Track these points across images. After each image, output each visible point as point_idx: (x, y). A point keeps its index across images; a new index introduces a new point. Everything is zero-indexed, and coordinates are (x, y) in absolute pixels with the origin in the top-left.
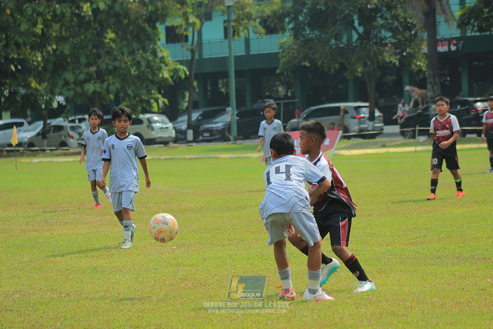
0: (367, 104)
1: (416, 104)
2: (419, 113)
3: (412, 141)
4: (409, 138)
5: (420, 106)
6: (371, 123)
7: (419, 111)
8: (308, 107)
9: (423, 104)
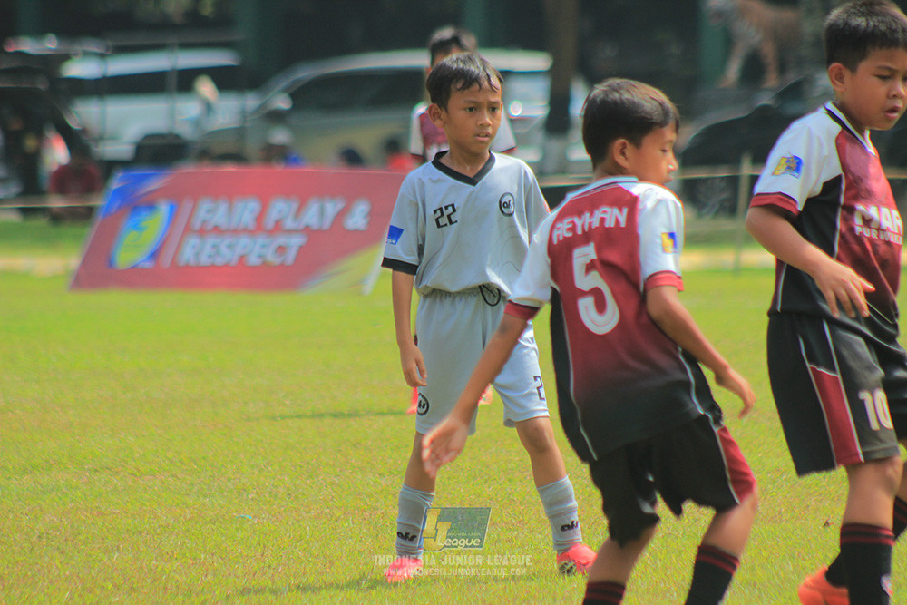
0: (538, 61)
1: (753, 70)
2: (764, 108)
3: (726, 224)
4: (717, 213)
5: (772, 81)
6: (555, 145)
7: (765, 99)
8: (288, 61)
9: (782, 69)
